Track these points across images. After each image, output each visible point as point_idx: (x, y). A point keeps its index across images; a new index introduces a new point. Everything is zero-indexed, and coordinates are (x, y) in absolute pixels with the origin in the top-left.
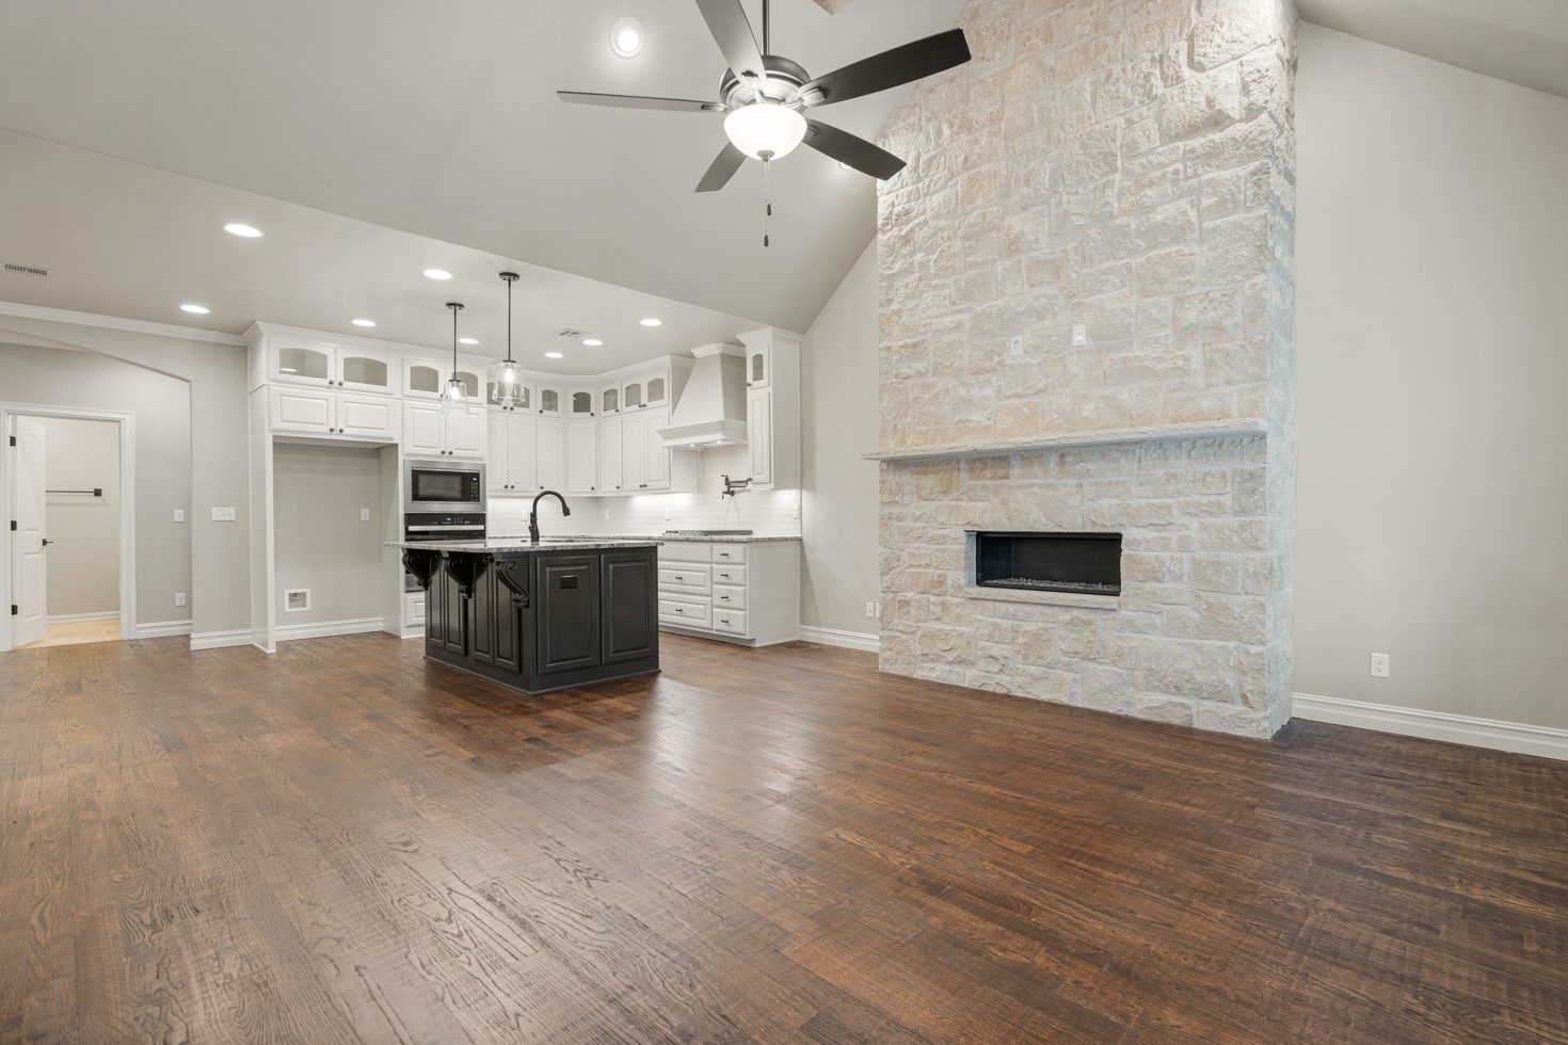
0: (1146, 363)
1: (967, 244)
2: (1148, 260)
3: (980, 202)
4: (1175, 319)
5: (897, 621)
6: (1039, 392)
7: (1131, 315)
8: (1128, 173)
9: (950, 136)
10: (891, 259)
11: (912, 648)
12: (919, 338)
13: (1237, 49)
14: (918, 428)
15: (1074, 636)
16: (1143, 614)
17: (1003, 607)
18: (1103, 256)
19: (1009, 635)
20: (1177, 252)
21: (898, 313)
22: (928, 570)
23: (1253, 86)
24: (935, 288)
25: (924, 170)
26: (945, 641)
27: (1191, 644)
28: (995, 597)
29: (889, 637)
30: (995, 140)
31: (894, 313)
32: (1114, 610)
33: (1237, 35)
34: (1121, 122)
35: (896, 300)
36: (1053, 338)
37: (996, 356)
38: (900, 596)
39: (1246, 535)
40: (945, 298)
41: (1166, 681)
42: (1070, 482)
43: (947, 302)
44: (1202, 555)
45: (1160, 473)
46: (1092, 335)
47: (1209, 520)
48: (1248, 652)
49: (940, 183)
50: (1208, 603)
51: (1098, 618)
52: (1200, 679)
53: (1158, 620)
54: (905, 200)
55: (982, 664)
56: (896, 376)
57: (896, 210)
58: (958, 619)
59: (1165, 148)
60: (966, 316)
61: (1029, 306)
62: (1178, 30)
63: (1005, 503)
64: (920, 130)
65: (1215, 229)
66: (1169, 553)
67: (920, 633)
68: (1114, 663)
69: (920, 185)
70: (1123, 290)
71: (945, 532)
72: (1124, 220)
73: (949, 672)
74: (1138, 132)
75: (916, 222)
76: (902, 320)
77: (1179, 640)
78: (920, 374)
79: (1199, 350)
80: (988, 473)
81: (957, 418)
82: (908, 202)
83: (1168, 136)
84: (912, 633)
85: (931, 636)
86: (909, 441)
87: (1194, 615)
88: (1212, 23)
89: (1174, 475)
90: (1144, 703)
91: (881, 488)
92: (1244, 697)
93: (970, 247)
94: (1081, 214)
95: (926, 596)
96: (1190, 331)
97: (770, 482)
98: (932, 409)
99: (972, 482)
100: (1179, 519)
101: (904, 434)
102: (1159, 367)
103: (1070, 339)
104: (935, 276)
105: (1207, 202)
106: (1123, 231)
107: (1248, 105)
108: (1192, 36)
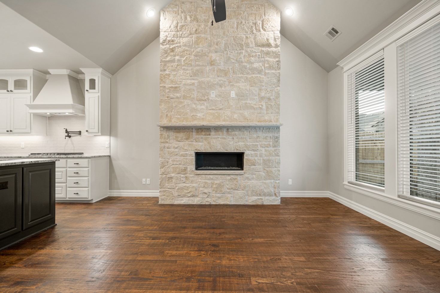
0: (252, 105)
1: (196, 58)
2: (252, 77)
3: (201, 45)
4: (259, 94)
5: (167, 185)
6: (220, 109)
7: (248, 91)
8: (247, 51)
9: (190, 21)
10: (166, 55)
11: (174, 194)
12: (177, 85)
13: (273, 29)
14: (176, 116)
15: (231, 183)
16: (251, 175)
17: (208, 176)
18: (239, 73)
19: (210, 185)
20: (259, 76)
21: (169, 75)
22: (180, 166)
23: (277, 40)
24: (184, 69)
25: (180, 28)
26: (187, 190)
27: (263, 182)
28: (206, 174)
29: (163, 191)
30: (207, 28)
31: (166, 74)
32: (243, 175)
33: (273, 25)
34: (244, 37)
35: (167, 70)
36: (225, 94)
37: (206, 96)
38: (168, 176)
39: (276, 152)
40: (187, 74)
41: (257, 193)
42: (230, 137)
43: (189, 75)
44: (265, 158)
45: (255, 136)
46: (237, 95)
47: (267, 149)
48: (276, 183)
49: (186, 35)
50: (267, 171)
51: (238, 177)
52: (265, 191)
53: (254, 176)
54: (172, 36)
55: (201, 196)
56: (167, 97)
57: (168, 39)
58: (192, 182)
59: (256, 48)
60: (196, 81)
61: (217, 82)
62: (259, 18)
64: (178, 14)
65: (268, 73)
66: (257, 158)
67: (177, 188)
68: (243, 190)
69: (178, 33)
70: (245, 84)
71: (187, 152)
72: (246, 64)
73: (189, 200)
74: (249, 41)
75: (177, 45)
76: (170, 78)
77: (260, 181)
78: (177, 98)
79: (265, 104)
80: (203, 133)
81: (192, 115)
82: (173, 37)
83: (257, 45)
84: (174, 188)
85: (182, 189)
86: (173, 120)
87: (264, 174)
88: (268, 20)
89: (259, 136)
90: (251, 200)
91: (161, 137)
92: (275, 194)
93: (197, 59)
94: (233, 59)
95: (180, 175)
96: (262, 98)
97: (99, 133)
98: (182, 110)
99: (197, 136)
100: (260, 148)
101: (171, 118)
102: (255, 107)
103: (230, 95)
104: (184, 65)
105: (266, 65)
106: (245, 67)
107: (276, 44)
108: (263, 21)
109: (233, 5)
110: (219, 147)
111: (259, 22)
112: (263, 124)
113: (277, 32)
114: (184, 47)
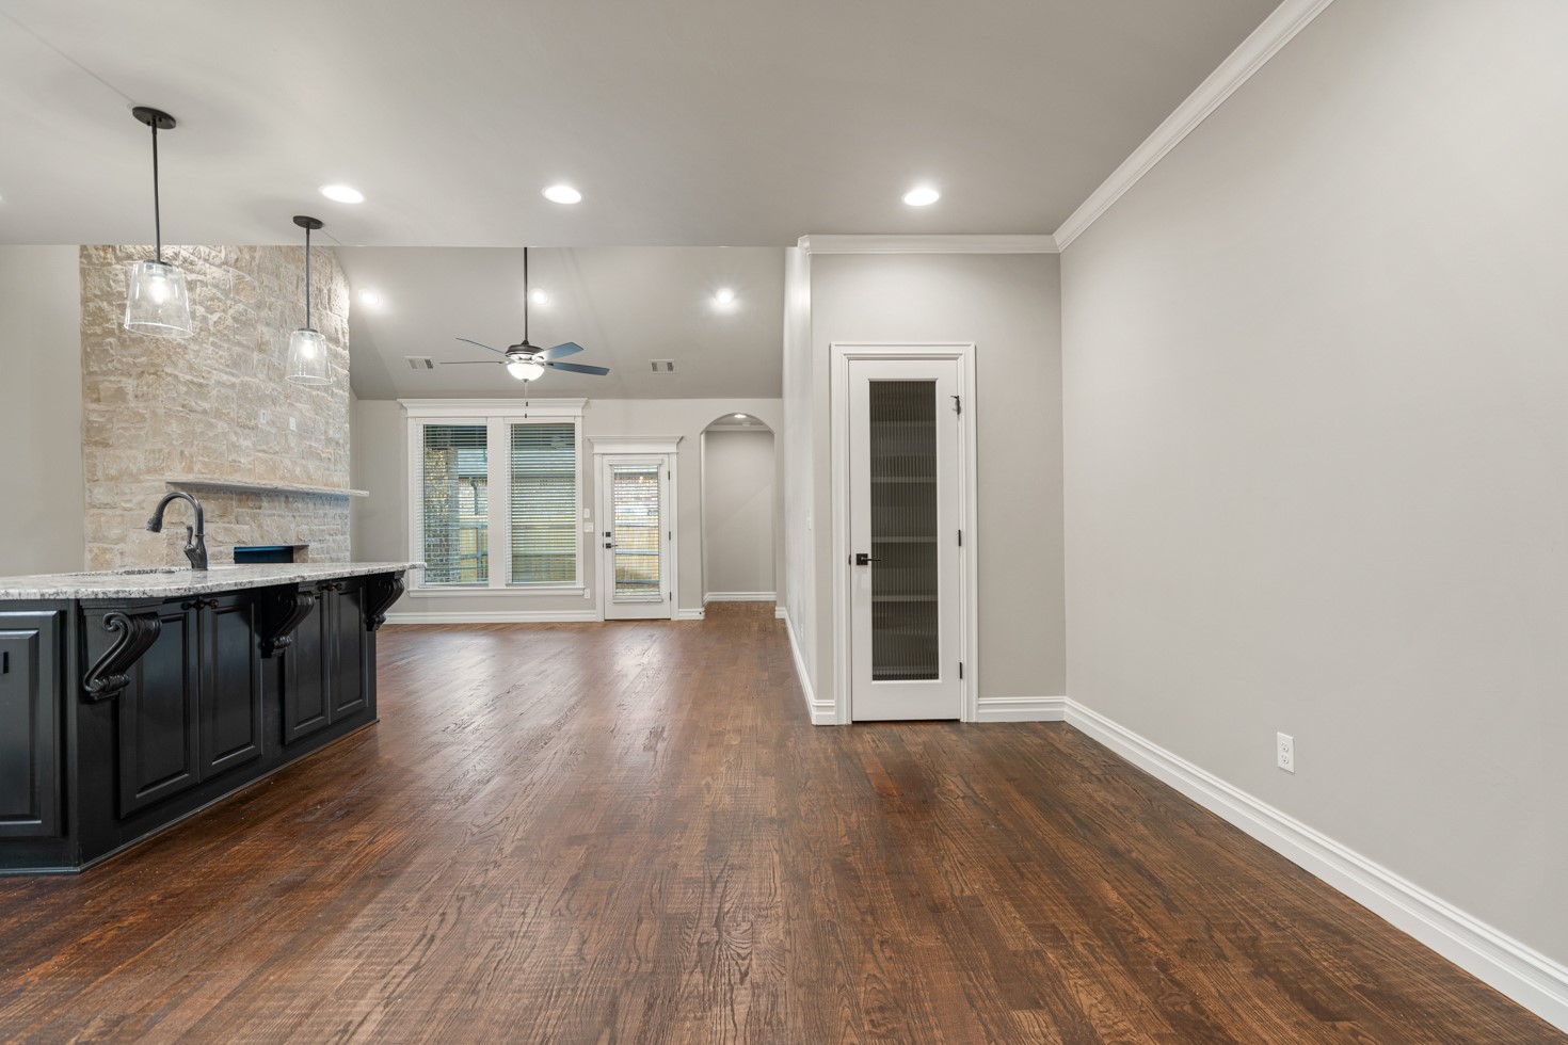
0: (318, 451)
1: (236, 326)
2: (317, 395)
3: (243, 299)
4: (326, 432)
6: (276, 453)
7: (313, 422)
12: (201, 381)
13: (341, 313)
14: (200, 458)
20: (326, 397)
23: (345, 335)
24: (213, 344)
33: (341, 307)
36: (281, 420)
37: (253, 419)
39: (346, 544)
40: (221, 357)
42: (289, 515)
43: (223, 361)
44: (334, 555)
45: (321, 512)
46: (298, 426)
47: (335, 537)
49: (218, 261)
56: (183, 406)
60: (236, 381)
61: (270, 392)
62: (325, 283)
63: (260, 526)
65: (336, 394)
66: (323, 555)
70: (308, 406)
71: (222, 549)
78: (205, 412)
79: (332, 451)
80: (251, 504)
81: (230, 459)
86: (196, 469)
88: (336, 292)
89: (325, 514)
96: (329, 441)
98: (213, 445)
99: (240, 510)
100: (328, 537)
101: (192, 462)
102: (323, 455)
103: (288, 425)
104: (214, 334)
107: (345, 343)
108: (329, 291)
110: (274, 535)
111: (325, 291)
112: (331, 491)
113: (345, 321)
114: (214, 290)
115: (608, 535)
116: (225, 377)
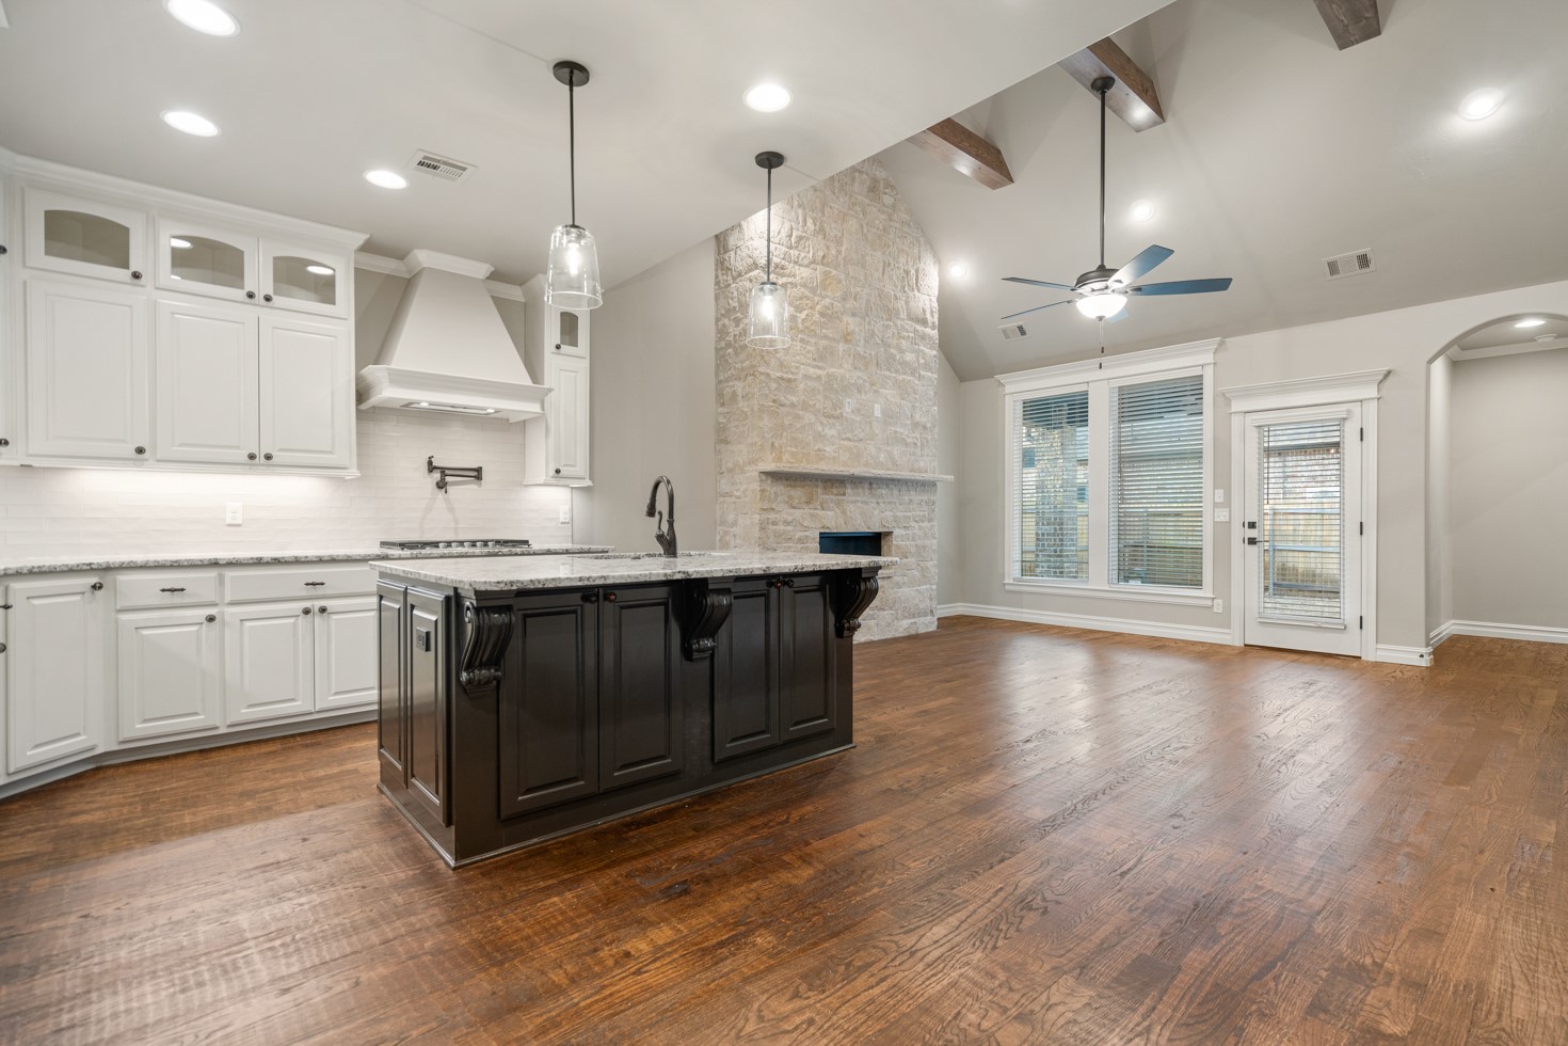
0: (903, 437)
1: (822, 320)
2: (903, 379)
3: (830, 293)
4: (912, 416)
6: (860, 440)
7: (897, 407)
8: (896, 326)
9: (813, 231)
12: (790, 376)
13: (930, 292)
14: (789, 449)
18: (886, 368)
20: (913, 380)
23: (934, 314)
24: (802, 340)
25: (795, 242)
27: (916, 590)
33: (930, 286)
34: (893, 294)
36: (866, 408)
37: (838, 409)
39: (932, 532)
40: (808, 352)
41: (910, 612)
42: (873, 501)
43: (810, 355)
44: (919, 542)
45: (907, 499)
46: (882, 413)
47: (921, 524)
48: (932, 589)
49: (806, 262)
50: (922, 567)
52: (920, 607)
53: (905, 579)
54: (782, 256)
56: (774, 401)
59: (909, 323)
60: (822, 373)
61: (855, 381)
62: (912, 263)
63: (844, 512)
64: (793, 208)
65: (924, 376)
66: (909, 542)
68: (891, 608)
69: (792, 252)
70: (894, 392)
71: (807, 533)
72: (894, 352)
74: (899, 306)
78: (793, 405)
79: (920, 436)
80: (834, 490)
81: (816, 448)
83: (910, 317)
86: (784, 459)
87: (918, 574)
88: (923, 271)
89: (911, 500)
90: (902, 627)
91: (761, 496)
92: (932, 611)
93: (824, 322)
96: (916, 425)
98: (801, 436)
99: (825, 497)
100: (913, 524)
101: (781, 452)
102: (908, 440)
103: (873, 412)
104: (802, 331)
105: (922, 361)
106: (892, 356)
107: (934, 323)
108: (917, 271)
109: (877, 222)
110: (859, 521)
111: (913, 272)
112: (918, 476)
113: (935, 300)
114: (803, 290)
115: (1252, 525)
116: (812, 371)
